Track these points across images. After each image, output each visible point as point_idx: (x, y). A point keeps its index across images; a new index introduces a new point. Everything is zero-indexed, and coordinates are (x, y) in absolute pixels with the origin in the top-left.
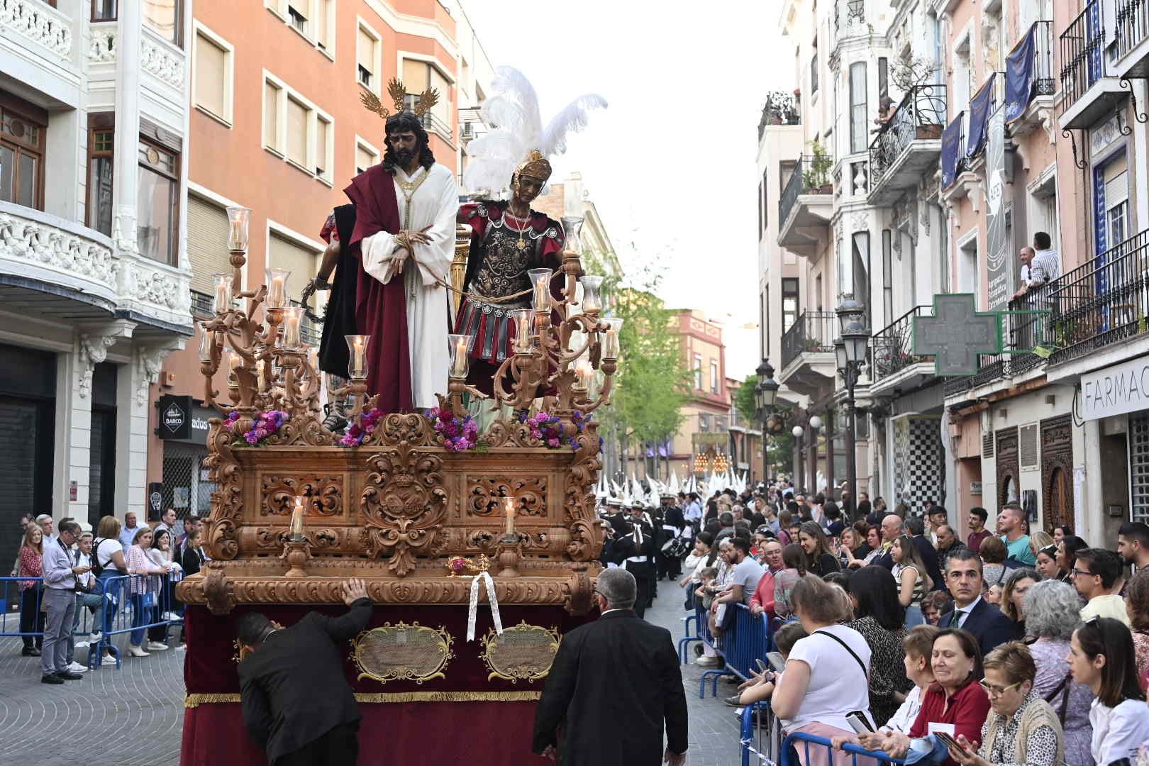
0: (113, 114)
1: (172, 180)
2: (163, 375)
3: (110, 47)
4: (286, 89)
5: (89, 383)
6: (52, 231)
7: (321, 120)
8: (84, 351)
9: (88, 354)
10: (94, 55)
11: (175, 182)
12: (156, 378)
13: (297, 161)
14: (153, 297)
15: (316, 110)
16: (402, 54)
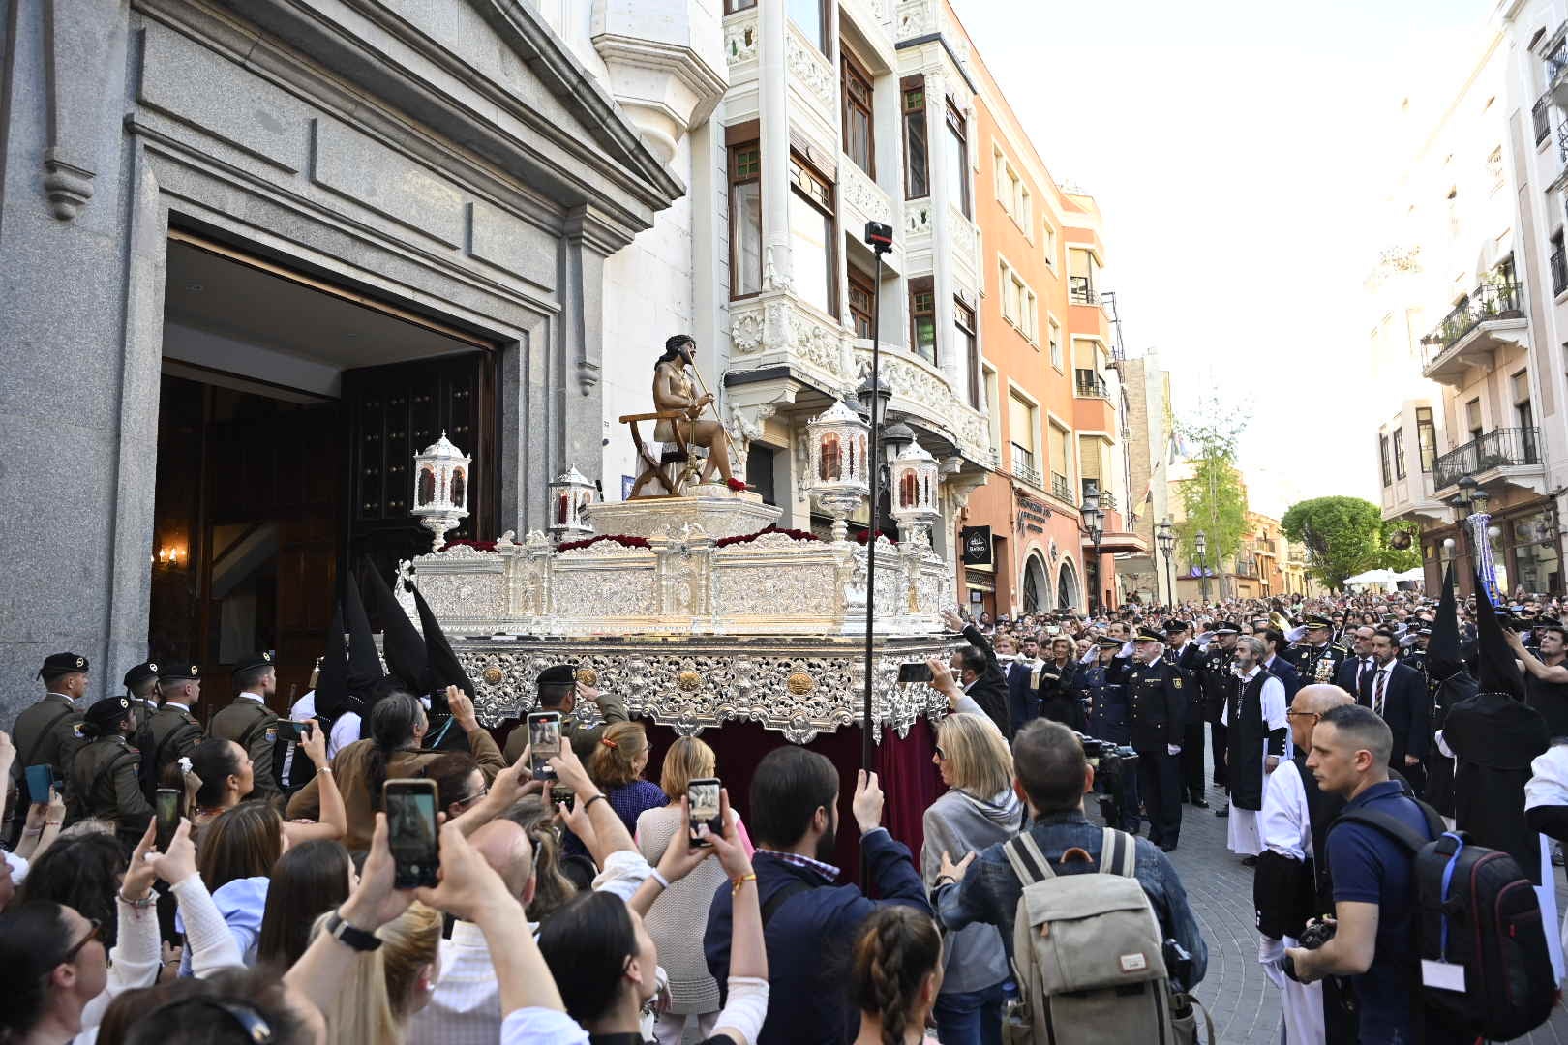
0: (932, 278)
1: (970, 335)
2: (963, 510)
3: (924, 221)
4: (1011, 269)
6: (924, 372)
7: (1030, 298)
10: (910, 229)
11: (972, 338)
12: (960, 512)
13: (1020, 328)
15: (1026, 288)
16: (1068, 244)
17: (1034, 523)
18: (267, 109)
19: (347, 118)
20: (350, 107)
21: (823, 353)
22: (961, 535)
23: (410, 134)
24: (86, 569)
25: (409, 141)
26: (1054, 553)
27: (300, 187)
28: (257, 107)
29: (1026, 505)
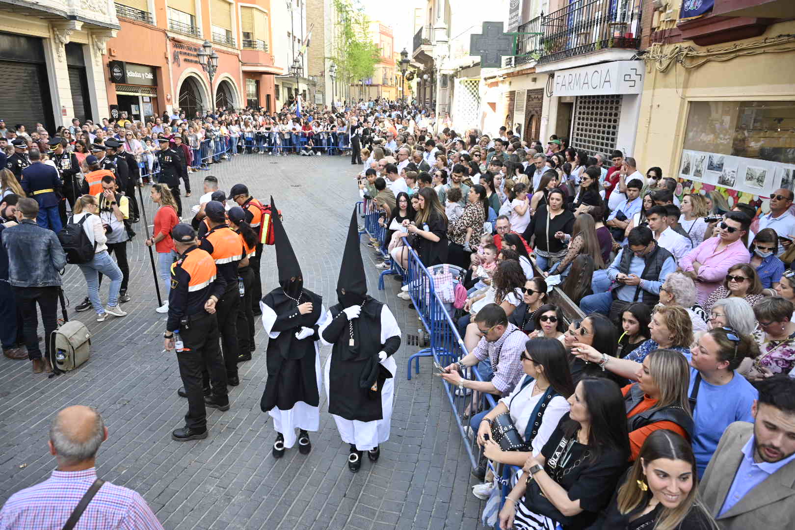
2: (110, 50)
5: (63, 54)
8: (56, 37)
9: (59, 39)
12: (105, 52)
14: (92, 8)
17: (192, 58)
22: (108, 65)
29: (181, 47)
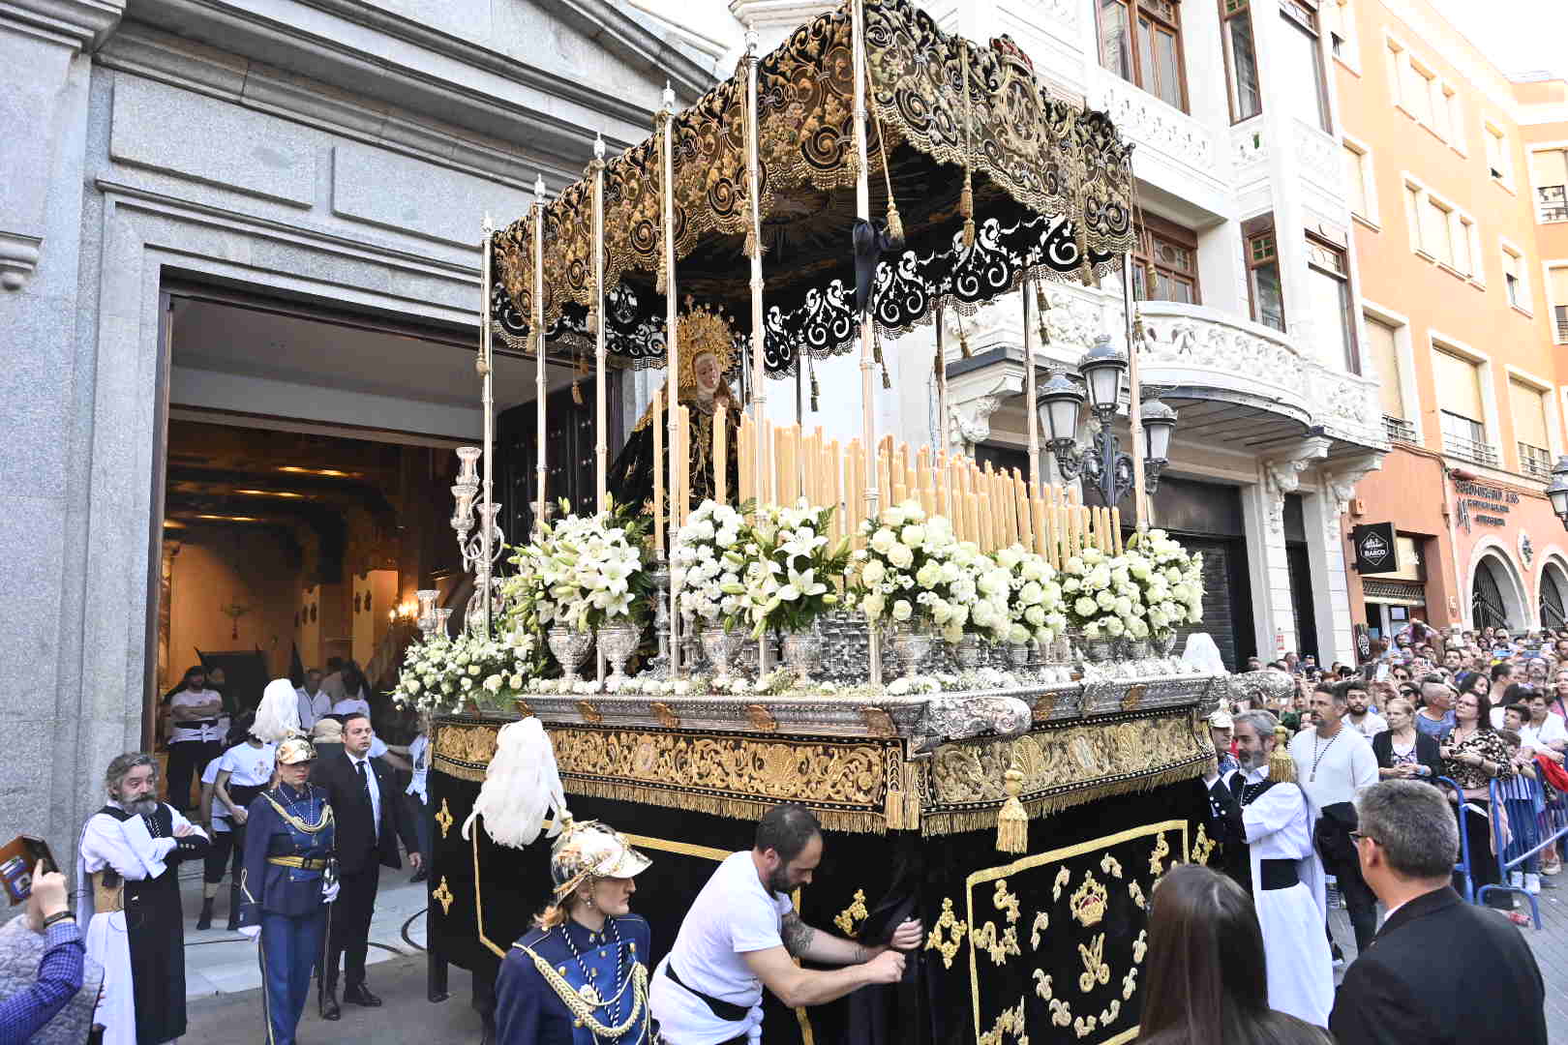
0: (1271, 215)
1: (1341, 280)
2: (1352, 504)
3: (1257, 145)
4: (1429, 191)
5: (1280, 515)
6: (1238, 333)
7: (1464, 222)
8: (1271, 479)
9: (1277, 483)
10: (1239, 159)
11: (1344, 282)
12: (1345, 506)
13: (1448, 263)
14: (1342, 411)
15: (1458, 211)
16: (1530, 148)
17: (1489, 514)
18: (268, 145)
19: (376, 140)
20: (376, 127)
21: (1070, 326)
22: (1351, 537)
23: (455, 145)
24: (43, 646)
25: (456, 153)
26: (1527, 551)
27: (320, 221)
28: (255, 144)
29: (1471, 490)
